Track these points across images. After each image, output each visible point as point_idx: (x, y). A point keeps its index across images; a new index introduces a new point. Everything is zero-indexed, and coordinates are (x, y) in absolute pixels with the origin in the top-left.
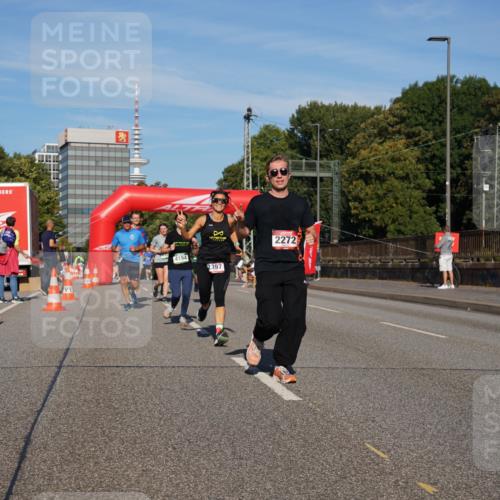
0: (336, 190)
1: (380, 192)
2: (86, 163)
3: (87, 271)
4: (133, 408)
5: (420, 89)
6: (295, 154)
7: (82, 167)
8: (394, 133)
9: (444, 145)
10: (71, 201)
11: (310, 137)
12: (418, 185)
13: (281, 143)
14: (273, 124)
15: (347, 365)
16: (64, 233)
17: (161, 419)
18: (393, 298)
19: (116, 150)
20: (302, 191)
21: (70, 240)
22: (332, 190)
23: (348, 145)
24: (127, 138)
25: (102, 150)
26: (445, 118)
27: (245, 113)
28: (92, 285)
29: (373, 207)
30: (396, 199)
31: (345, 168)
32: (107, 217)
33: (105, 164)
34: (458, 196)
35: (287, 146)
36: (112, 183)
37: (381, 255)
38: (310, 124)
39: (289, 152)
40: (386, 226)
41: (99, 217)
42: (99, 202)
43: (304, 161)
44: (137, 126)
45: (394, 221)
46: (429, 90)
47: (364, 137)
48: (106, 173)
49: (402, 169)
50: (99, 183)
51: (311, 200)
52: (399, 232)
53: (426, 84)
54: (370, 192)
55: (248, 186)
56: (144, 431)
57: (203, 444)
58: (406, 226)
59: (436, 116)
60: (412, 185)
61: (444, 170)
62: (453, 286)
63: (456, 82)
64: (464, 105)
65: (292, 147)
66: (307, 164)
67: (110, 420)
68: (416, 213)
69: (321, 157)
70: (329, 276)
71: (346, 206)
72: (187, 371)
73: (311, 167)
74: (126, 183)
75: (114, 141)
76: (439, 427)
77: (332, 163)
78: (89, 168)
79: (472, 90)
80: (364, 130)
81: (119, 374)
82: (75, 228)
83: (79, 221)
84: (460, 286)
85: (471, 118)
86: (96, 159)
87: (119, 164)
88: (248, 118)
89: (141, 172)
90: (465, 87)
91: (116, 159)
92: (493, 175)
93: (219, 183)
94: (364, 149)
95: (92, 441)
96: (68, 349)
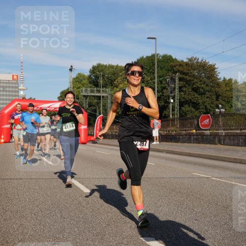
0: (109, 101)
4: (17, 197)
5: (145, 59)
6: (91, 86)
9: (154, 83)
11: (98, 79)
13: (86, 81)
14: (82, 73)
17: (29, 202)
19: (12, 83)
20: (94, 102)
22: (107, 102)
23: (115, 82)
24: (17, 78)
25: (6, 83)
26: (155, 72)
27: (70, 68)
32: (8, 112)
33: (8, 89)
34: (161, 104)
35: (88, 82)
36: (11, 98)
38: (98, 73)
39: (89, 85)
41: (4, 113)
42: (5, 106)
44: (22, 73)
46: (148, 59)
47: (121, 79)
48: (8, 93)
50: (5, 98)
51: (98, 106)
53: (147, 57)
57: (47, 213)
59: (151, 70)
62: (158, 143)
63: (160, 56)
64: (162, 66)
65: (90, 83)
66: (96, 90)
67: (6, 203)
69: (103, 87)
70: (106, 139)
72: (42, 181)
73: (99, 91)
74: (17, 98)
75: (11, 79)
76: (150, 202)
77: (107, 90)
79: (166, 60)
80: (121, 76)
81: (11, 182)
84: (161, 143)
85: (166, 72)
86: (3, 87)
87: (14, 89)
88: (71, 70)
89: (24, 93)
90: (163, 59)
91: (12, 87)
92: (175, 96)
93: (59, 98)
94: (121, 84)
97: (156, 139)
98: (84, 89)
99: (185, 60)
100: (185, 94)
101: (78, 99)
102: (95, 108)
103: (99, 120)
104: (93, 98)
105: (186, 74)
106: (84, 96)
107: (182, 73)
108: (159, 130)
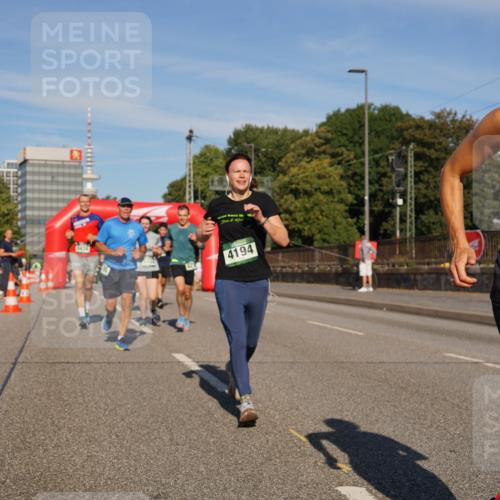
1: (308, 205)
2: (43, 178)
3: (43, 276)
4: (80, 400)
5: (342, 115)
7: (39, 182)
8: (320, 153)
9: (363, 164)
10: (29, 213)
12: (341, 199)
13: (220, 162)
14: (212, 144)
15: (276, 359)
16: (22, 241)
17: (105, 410)
18: (319, 299)
19: (70, 167)
21: (28, 248)
23: (280, 164)
24: (80, 156)
25: (58, 166)
26: (364, 141)
27: (188, 134)
28: (47, 288)
29: (302, 219)
30: (322, 211)
31: (276, 184)
32: (62, 226)
33: (61, 179)
34: (376, 209)
36: (67, 196)
37: (308, 261)
38: (245, 144)
40: (313, 235)
41: (52, 227)
42: (55, 213)
44: (89, 145)
45: (320, 232)
46: (351, 115)
47: (293, 157)
48: (61, 187)
49: (327, 185)
50: (55, 196)
52: (324, 240)
53: (348, 111)
54: (298, 205)
55: (190, 199)
56: (90, 421)
57: (143, 432)
58: (330, 236)
59: (356, 138)
60: (336, 200)
61: (363, 186)
62: (371, 289)
63: (374, 109)
64: (379, 129)
67: (60, 412)
68: (340, 224)
69: (255, 173)
72: (131, 366)
75: (68, 158)
76: (355, 414)
77: (265, 179)
78: (46, 182)
79: (387, 117)
80: (293, 150)
81: (69, 370)
82: (33, 236)
83: (36, 231)
84: (379, 290)
85: (387, 141)
86: (52, 175)
87: (73, 179)
88: (189, 138)
89: (93, 186)
90: (382, 114)
91: (70, 175)
92: (405, 191)
93: (165, 196)
94: (294, 167)
95: (42, 431)
96: (23, 347)
97: (368, 282)
98: (216, 178)
99: (429, 117)
100: (427, 188)
101: (204, 198)
105: (430, 146)
106: (217, 192)
107: (420, 143)
108: (373, 264)
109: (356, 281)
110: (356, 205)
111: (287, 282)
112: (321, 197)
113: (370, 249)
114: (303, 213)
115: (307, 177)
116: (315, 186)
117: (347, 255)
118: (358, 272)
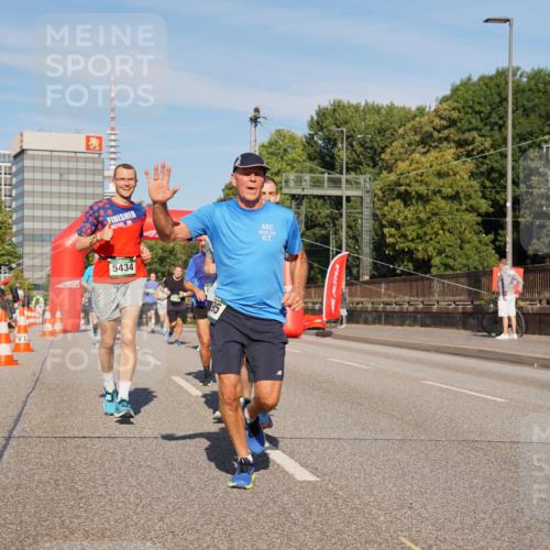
0: (367, 212)
1: (423, 216)
2: (47, 176)
3: (48, 315)
4: (101, 491)
5: (474, 84)
6: (314, 167)
7: (42, 182)
8: (440, 140)
9: (504, 156)
10: (27, 225)
11: (335, 145)
12: (471, 206)
13: (298, 153)
14: (286, 129)
15: (379, 436)
16: (18, 265)
17: (137, 505)
18: (438, 350)
19: (86, 160)
20: (323, 214)
21: (27, 274)
22: (361, 213)
23: (383, 156)
24: (100, 145)
25: (69, 159)
26: (505, 122)
27: (252, 114)
28: (54, 332)
29: (414, 234)
30: (443, 224)
31: (378, 184)
33: (72, 177)
35: (304, 157)
36: (81, 202)
37: (424, 296)
38: (333, 128)
39: (308, 164)
40: (430, 258)
41: (63, 245)
42: (64, 226)
43: (326, 175)
44: (113, 129)
46: (486, 85)
47: (403, 146)
48: (73, 189)
49: (451, 186)
50: (64, 201)
51: (335, 225)
52: (447, 266)
53: (482, 78)
54: (409, 216)
56: (115, 521)
57: (191, 538)
58: (454, 259)
59: (494, 118)
60: (464, 207)
61: (505, 188)
62: (515, 336)
63: (521, 76)
64: (529, 105)
65: (311, 158)
66: (330, 180)
67: (72, 507)
68: (469, 242)
69: (348, 170)
70: (358, 322)
71: (380, 233)
73: (336, 183)
75: (84, 149)
76: (495, 516)
77: (361, 178)
78: (51, 182)
79: (541, 86)
80: (403, 137)
81: (85, 446)
82: (33, 258)
83: (38, 250)
84: (525, 336)
85: (540, 122)
86: (60, 171)
87: (90, 178)
88: (254, 120)
90: (533, 82)
91: (85, 171)
94: (403, 161)
95: (47, 535)
96: (20, 415)
97: (510, 326)
98: (292, 176)
102: (323, 232)
103: (338, 267)
104: (320, 202)
106: (293, 197)
109: (492, 324)
110: (493, 214)
111: (393, 324)
112: (442, 203)
113: (513, 279)
114: (416, 227)
115: (422, 175)
116: (432, 187)
117: (480, 288)
118: (496, 312)
